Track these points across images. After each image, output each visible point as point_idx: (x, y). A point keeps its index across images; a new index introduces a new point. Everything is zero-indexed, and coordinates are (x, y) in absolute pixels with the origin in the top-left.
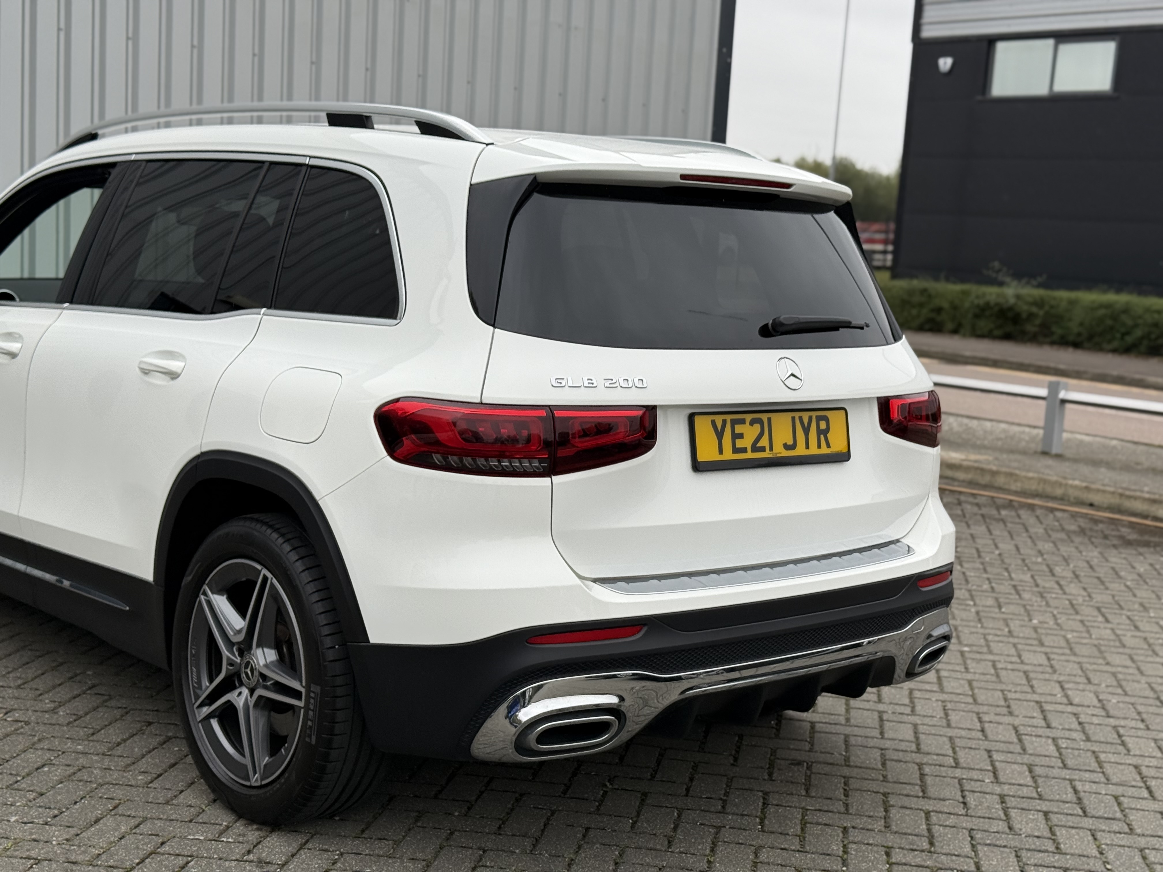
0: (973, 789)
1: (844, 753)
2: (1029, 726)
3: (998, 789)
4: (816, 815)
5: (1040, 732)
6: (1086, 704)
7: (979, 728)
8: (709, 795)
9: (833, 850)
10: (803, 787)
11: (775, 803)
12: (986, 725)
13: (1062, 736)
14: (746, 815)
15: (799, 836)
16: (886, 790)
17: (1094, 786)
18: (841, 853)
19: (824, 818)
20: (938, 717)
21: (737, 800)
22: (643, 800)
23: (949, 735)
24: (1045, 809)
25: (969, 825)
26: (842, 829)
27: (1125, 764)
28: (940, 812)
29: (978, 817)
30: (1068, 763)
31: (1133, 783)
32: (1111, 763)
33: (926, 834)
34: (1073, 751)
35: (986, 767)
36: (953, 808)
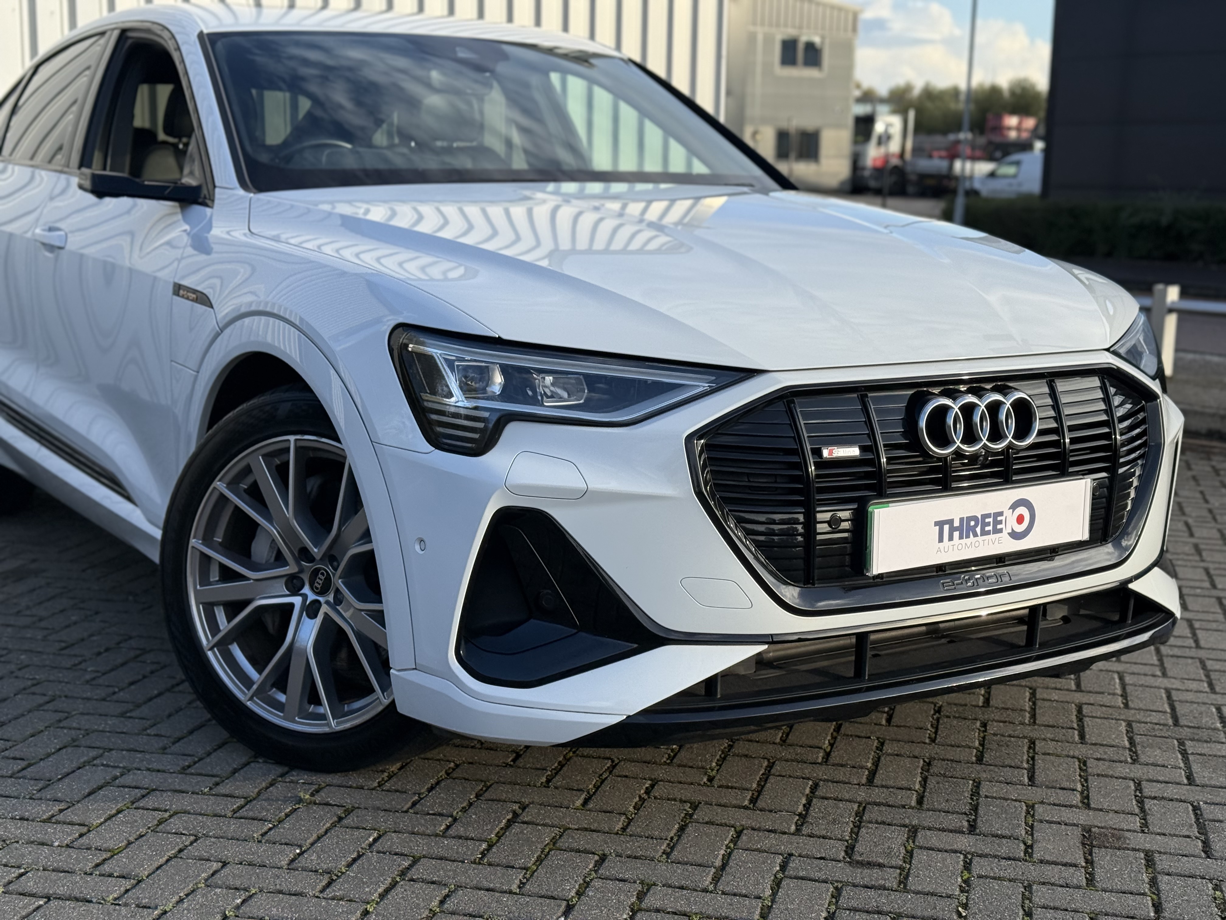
0: (829, 795)
3: (862, 795)
4: (573, 837)
8: (440, 810)
9: (563, 889)
10: (583, 796)
11: (526, 819)
13: (996, 718)
14: (472, 839)
15: (526, 869)
17: (1005, 788)
18: (573, 893)
19: (582, 841)
21: (474, 817)
22: (340, 819)
24: (915, 822)
25: (789, 849)
26: (597, 858)
27: (1068, 756)
28: (759, 830)
29: (810, 836)
30: (987, 758)
31: (1066, 784)
32: (1049, 754)
33: (718, 863)
34: (1003, 738)
35: (864, 764)
36: (781, 823)
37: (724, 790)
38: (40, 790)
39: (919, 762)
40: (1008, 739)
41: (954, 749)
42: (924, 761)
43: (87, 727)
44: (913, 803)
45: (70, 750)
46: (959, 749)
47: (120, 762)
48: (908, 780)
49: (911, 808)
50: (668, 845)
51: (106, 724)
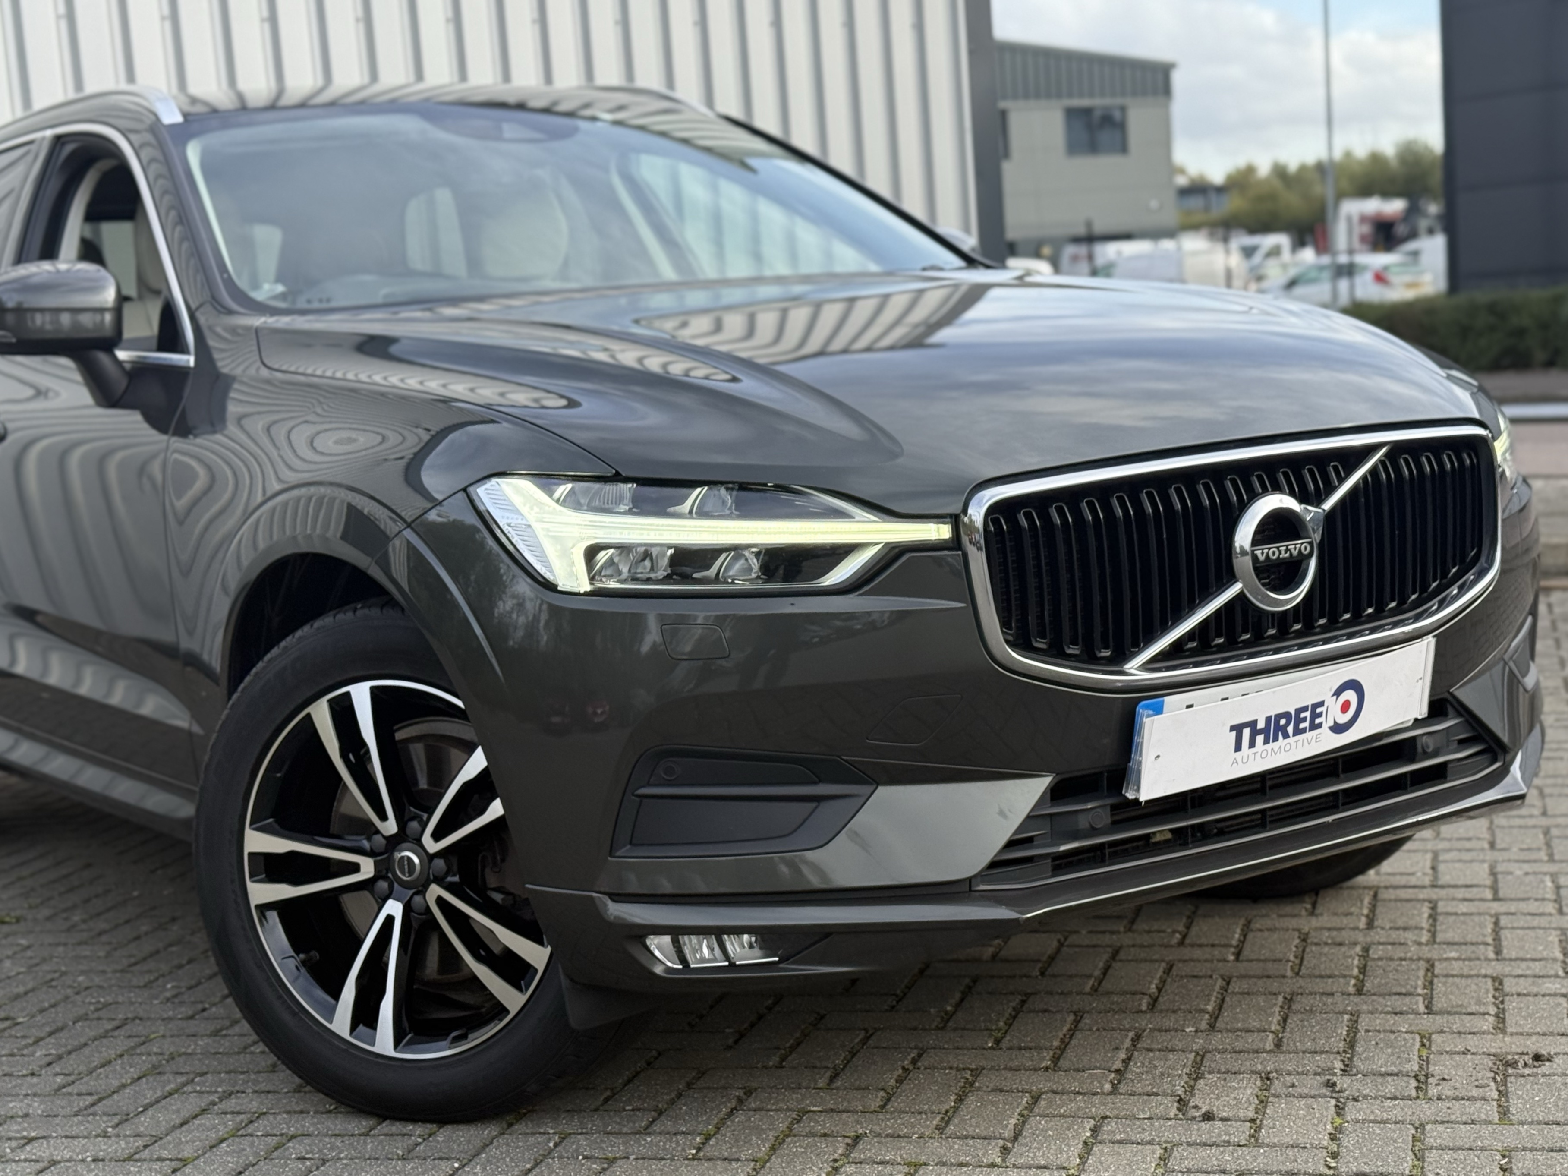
0: (1156, 1047)
1: (949, 1008)
2: (1329, 929)
3: (1199, 1043)
4: (815, 1121)
5: (1345, 936)
6: (1460, 883)
7: (1234, 943)
8: (638, 1104)
10: (829, 1073)
11: (753, 1105)
12: (1250, 936)
13: (1382, 940)
14: (683, 1133)
15: (756, 1160)
16: (983, 1063)
17: (1391, 1020)
19: (829, 1125)
20: (1169, 930)
21: (684, 1108)
23: (1171, 958)
24: (1270, 1067)
25: (1103, 1111)
26: (847, 1141)
27: (1478, 976)
28: (1063, 1093)
29: (1131, 1095)
30: (1368, 985)
31: (1473, 1008)
32: (1453, 976)
33: (1008, 1133)
34: (1390, 963)
35: (1202, 1007)
36: (1092, 1082)
37: (1015, 1052)
38: (117, 1125)
39: (1277, 999)
40: (1398, 962)
41: (1325, 980)
42: (1285, 998)
43: (172, 1050)
44: (1269, 1045)
45: (151, 1079)
46: (1330, 980)
47: (217, 1087)
48: (1261, 1020)
49: (1264, 1051)
50: (943, 1119)
51: (196, 1045)
